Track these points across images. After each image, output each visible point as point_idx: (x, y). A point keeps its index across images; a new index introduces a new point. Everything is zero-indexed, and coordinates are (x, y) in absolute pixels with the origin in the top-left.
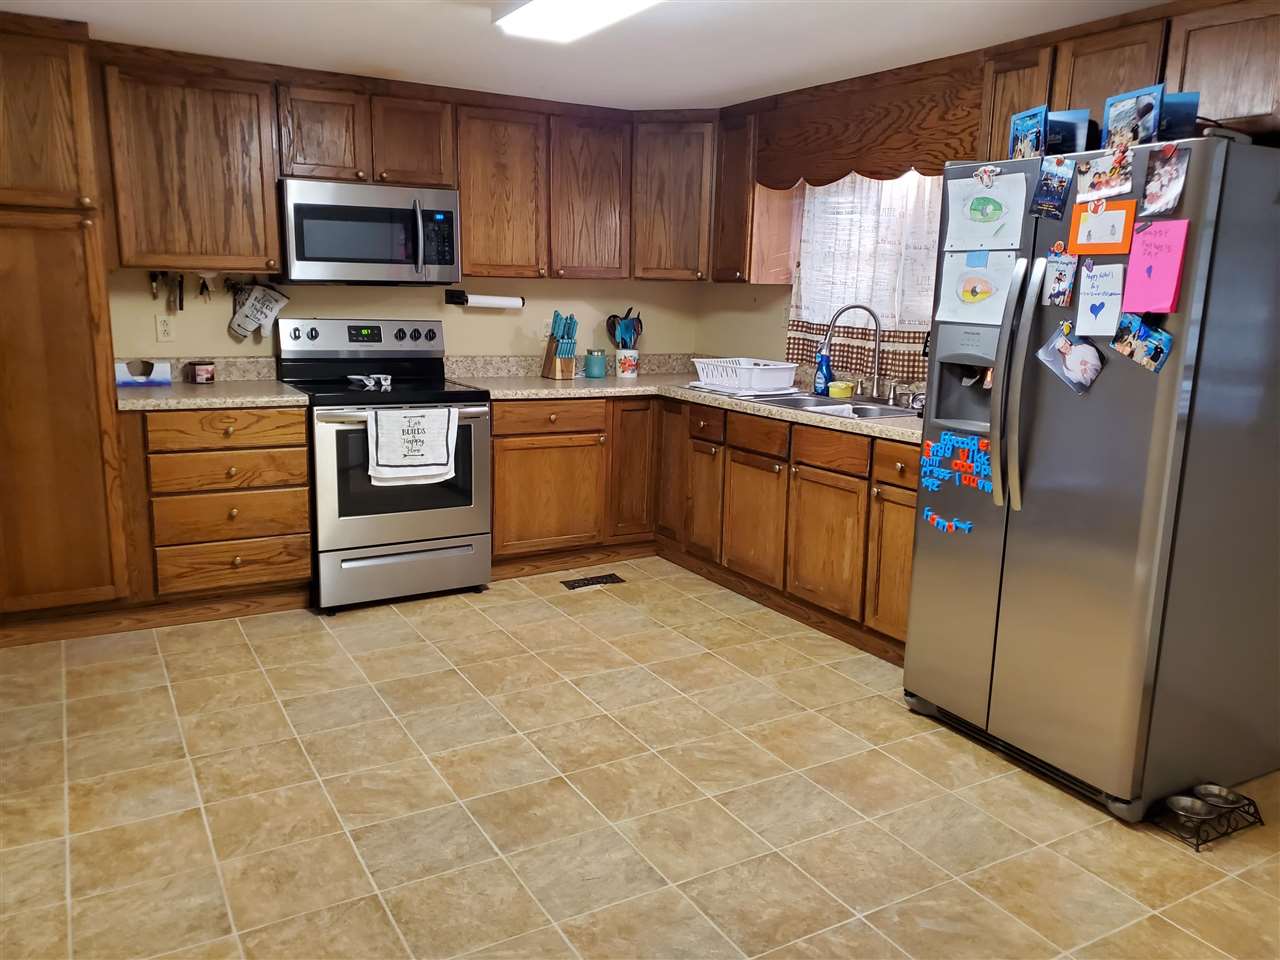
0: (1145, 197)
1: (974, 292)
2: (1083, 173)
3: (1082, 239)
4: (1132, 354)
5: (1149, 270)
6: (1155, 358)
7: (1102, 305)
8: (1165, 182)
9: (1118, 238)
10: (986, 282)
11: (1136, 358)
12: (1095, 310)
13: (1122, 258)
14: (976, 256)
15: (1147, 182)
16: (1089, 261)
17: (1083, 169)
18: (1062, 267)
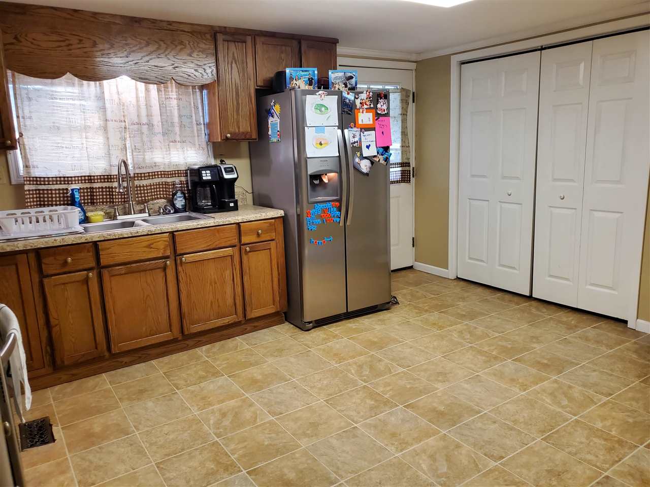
0: (377, 109)
1: (321, 144)
2: (357, 99)
3: (360, 122)
4: (379, 161)
5: (383, 133)
6: (385, 161)
7: (370, 145)
8: (382, 104)
9: (371, 122)
10: (326, 139)
11: (381, 162)
12: (368, 147)
13: (374, 129)
14: (319, 128)
15: (377, 104)
16: (363, 130)
17: (357, 97)
18: (354, 133)
